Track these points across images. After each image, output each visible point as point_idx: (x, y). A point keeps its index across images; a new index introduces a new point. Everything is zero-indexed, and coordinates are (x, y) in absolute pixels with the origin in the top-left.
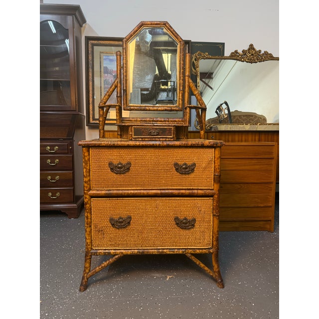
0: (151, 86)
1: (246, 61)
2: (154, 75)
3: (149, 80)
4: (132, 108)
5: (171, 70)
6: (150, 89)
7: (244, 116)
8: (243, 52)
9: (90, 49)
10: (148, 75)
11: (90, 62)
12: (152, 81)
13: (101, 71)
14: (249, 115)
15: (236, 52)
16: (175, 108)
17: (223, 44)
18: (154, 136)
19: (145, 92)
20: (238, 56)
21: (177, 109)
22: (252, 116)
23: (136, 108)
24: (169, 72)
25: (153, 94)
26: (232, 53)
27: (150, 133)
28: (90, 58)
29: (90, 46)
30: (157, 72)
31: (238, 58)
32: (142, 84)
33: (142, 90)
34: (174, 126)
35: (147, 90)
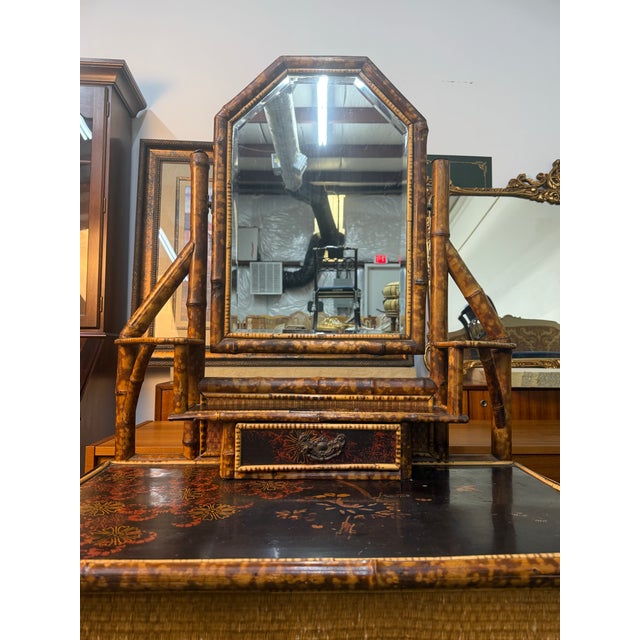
0: (304, 257)
1: (548, 201)
2: (310, 235)
3: (301, 245)
4: (242, 343)
5: (345, 226)
6: (302, 264)
7: (528, 328)
8: (538, 178)
9: (152, 171)
10: (297, 235)
11: (151, 202)
12: (306, 247)
13: (176, 225)
14: (541, 328)
15: (522, 178)
16: (397, 345)
17: (488, 161)
18: (324, 462)
19: (292, 270)
20: (529, 189)
21: (406, 347)
22: (547, 329)
23: (255, 343)
24: (342, 230)
25: (307, 273)
26: (513, 182)
27: (309, 451)
28: (151, 191)
29: (152, 162)
30: (317, 230)
31: (529, 193)
32: (286, 253)
33: (286, 264)
34: (402, 422)
35: (295, 264)
